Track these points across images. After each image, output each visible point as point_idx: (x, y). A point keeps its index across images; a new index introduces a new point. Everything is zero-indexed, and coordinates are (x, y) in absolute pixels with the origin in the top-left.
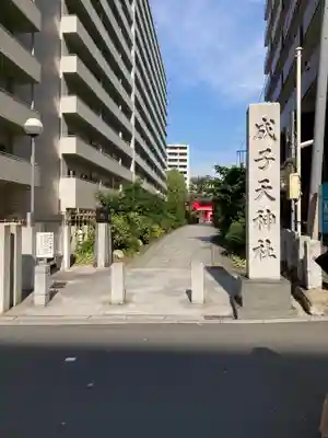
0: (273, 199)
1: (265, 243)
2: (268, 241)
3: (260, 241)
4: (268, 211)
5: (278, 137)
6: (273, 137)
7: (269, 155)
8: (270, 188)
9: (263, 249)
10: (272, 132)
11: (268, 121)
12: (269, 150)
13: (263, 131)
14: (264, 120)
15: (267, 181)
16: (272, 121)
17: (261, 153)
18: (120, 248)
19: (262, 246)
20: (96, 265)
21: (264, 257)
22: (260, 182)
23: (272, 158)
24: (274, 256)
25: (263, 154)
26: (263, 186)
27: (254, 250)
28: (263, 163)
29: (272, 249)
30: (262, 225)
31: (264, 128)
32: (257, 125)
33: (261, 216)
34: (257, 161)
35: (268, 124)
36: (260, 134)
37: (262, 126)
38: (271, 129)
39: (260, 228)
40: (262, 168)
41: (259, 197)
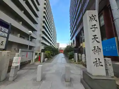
0: (98, 42)
1: (98, 60)
2: (99, 59)
3: (96, 59)
4: (98, 47)
5: (98, 20)
6: (96, 21)
7: (95, 27)
8: (97, 38)
9: (97, 62)
12: (95, 25)
13: (92, 19)
14: (92, 15)
17: (92, 26)
18: (47, 58)
19: (97, 61)
20: (40, 62)
21: (98, 66)
22: (93, 36)
23: (97, 28)
24: (102, 66)
25: (93, 26)
26: (95, 38)
27: (94, 62)
28: (93, 29)
29: (101, 62)
30: (96, 53)
31: (92, 18)
32: (90, 17)
33: (95, 49)
34: (91, 28)
35: (94, 16)
36: (91, 20)
37: (92, 17)
38: (95, 18)
39: (95, 54)
40: (94, 31)
41: (93, 41)
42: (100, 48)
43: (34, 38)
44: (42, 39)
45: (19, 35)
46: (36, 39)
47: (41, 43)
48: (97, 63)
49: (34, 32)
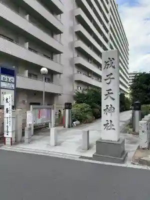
0: (113, 99)
1: (109, 122)
2: (111, 121)
3: (107, 121)
4: (111, 105)
6: (114, 67)
7: (112, 77)
8: (112, 93)
9: (109, 124)
10: (113, 65)
11: (111, 59)
12: (111, 74)
13: (109, 65)
14: (109, 58)
15: (111, 90)
17: (107, 76)
18: (79, 120)
20: (64, 127)
21: (109, 129)
22: (107, 91)
23: (113, 78)
24: (114, 129)
25: (109, 76)
26: (109, 93)
27: (104, 125)
28: (108, 81)
29: (113, 125)
30: (108, 113)
31: (109, 63)
32: (105, 62)
33: (107, 108)
34: (106, 80)
35: (111, 61)
38: (112, 63)
40: (108, 84)
41: (106, 98)
42: (114, 108)
43: (56, 73)
44: (76, 70)
45: (27, 72)
46: (60, 74)
47: (76, 81)
49: (54, 56)
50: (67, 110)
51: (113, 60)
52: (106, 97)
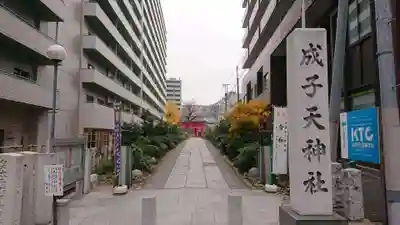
0: (320, 127)
1: (315, 175)
2: (319, 174)
3: (310, 173)
4: (318, 141)
5: (325, 63)
6: (320, 63)
7: (316, 82)
8: (319, 116)
9: (315, 182)
10: (319, 58)
11: (315, 47)
12: (316, 77)
13: (310, 57)
14: (311, 45)
16: (319, 47)
17: (308, 79)
19: (313, 178)
21: (315, 191)
22: (308, 110)
23: (321, 86)
24: (326, 190)
25: (311, 81)
26: (312, 114)
27: (305, 183)
28: (310, 90)
29: (323, 182)
30: (312, 156)
31: (311, 54)
32: (303, 51)
33: (310, 146)
34: (304, 87)
35: (315, 50)
36: (307, 60)
37: (308, 51)
38: (318, 55)
39: (309, 159)
40: (310, 95)
41: (308, 125)
42: (323, 145)
47: (85, 85)
48: (313, 183)
50: (124, 149)
51: (318, 50)
52: (306, 123)
